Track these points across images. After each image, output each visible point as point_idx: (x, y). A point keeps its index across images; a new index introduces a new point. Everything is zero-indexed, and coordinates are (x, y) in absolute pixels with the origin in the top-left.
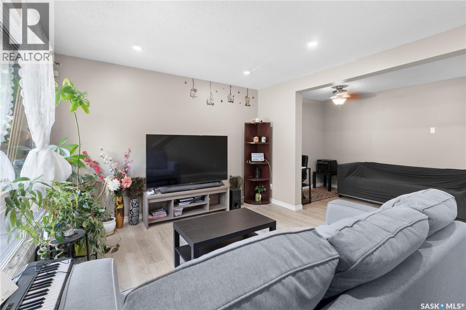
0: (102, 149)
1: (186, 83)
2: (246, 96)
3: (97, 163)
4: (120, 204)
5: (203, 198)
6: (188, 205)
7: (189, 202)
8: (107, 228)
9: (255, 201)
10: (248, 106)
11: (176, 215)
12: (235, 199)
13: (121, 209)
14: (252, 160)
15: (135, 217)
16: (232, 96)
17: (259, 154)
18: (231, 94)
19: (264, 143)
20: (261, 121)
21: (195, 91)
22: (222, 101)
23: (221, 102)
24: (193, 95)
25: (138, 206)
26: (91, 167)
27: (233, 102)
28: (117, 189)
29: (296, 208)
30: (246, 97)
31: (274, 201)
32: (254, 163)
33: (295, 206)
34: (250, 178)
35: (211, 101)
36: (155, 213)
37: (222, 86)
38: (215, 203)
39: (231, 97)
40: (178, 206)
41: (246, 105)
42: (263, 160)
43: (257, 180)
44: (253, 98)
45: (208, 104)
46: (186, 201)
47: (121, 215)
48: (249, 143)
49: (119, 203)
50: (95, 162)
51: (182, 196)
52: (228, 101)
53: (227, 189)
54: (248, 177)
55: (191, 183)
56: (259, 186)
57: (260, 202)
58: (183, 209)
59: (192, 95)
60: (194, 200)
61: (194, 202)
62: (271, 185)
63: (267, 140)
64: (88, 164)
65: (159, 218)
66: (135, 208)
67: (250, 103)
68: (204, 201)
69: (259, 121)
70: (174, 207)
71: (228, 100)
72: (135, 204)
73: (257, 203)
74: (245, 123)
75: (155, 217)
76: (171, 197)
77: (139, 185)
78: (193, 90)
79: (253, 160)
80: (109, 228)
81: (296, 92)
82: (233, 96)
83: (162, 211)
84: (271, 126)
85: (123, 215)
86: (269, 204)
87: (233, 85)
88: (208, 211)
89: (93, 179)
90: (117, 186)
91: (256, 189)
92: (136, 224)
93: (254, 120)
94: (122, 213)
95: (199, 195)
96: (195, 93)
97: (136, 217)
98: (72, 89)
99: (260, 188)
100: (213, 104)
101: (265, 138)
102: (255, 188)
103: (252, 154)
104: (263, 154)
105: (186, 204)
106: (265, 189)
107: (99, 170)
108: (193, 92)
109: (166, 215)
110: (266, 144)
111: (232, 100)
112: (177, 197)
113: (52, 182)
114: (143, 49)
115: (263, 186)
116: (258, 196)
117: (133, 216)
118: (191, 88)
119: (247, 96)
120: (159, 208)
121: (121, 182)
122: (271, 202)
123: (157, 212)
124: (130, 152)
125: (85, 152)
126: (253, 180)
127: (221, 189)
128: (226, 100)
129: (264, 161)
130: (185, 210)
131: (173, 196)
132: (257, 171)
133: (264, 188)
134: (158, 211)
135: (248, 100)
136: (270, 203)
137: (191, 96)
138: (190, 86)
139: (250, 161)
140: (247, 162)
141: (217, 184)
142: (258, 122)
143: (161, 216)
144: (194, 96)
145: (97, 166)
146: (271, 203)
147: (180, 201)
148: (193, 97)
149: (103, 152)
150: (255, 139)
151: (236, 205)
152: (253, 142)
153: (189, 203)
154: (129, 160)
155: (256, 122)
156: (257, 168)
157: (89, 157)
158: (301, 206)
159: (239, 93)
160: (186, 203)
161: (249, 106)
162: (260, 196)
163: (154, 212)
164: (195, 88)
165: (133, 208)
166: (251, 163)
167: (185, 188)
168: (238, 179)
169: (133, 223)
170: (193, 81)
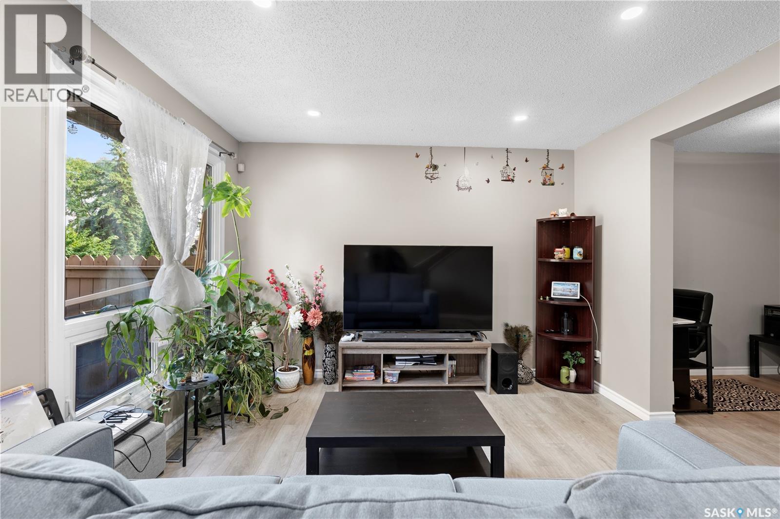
0: (287, 267)
1: (417, 156)
2: (543, 165)
3: (285, 287)
4: (307, 350)
5: (439, 359)
6: (409, 367)
7: (413, 363)
8: (284, 381)
9: (561, 383)
10: (549, 185)
11: (388, 381)
12: (506, 371)
13: (309, 356)
14: (552, 296)
15: (328, 373)
16: (510, 168)
17: (569, 285)
18: (507, 165)
19: (579, 260)
20: (573, 214)
21: (435, 167)
22: (488, 181)
23: (486, 182)
24: (431, 175)
25: (333, 356)
26: (277, 291)
27: (513, 181)
28: (299, 326)
29: (650, 416)
30: (543, 167)
31: (604, 390)
32: (557, 303)
33: (651, 411)
34: (548, 332)
35: (466, 183)
36: (357, 371)
37: (489, 152)
38: (471, 372)
39: (509, 171)
40: (392, 366)
41: (544, 184)
42: (578, 298)
43: (565, 338)
44: (562, 168)
45: (459, 189)
46: (406, 360)
47: (308, 364)
48: (547, 260)
49: (308, 348)
50: (282, 285)
51: (398, 350)
52: (502, 180)
53: (487, 349)
54: (543, 329)
55: (418, 330)
56: (572, 352)
57: (572, 387)
58: (399, 372)
59: (429, 176)
60: (421, 360)
61: (421, 364)
62: (598, 353)
63: (586, 255)
64: (273, 287)
65: (362, 381)
66: (329, 359)
67: (555, 179)
68: (441, 366)
69: (566, 213)
70: (383, 367)
71: (503, 176)
72: (330, 352)
73: (564, 387)
74: (537, 220)
75: (356, 378)
76: (380, 349)
77: (336, 323)
78: (431, 167)
79: (554, 295)
80: (287, 382)
81: (653, 140)
82: (514, 170)
83: (368, 371)
84: (596, 225)
85: (313, 366)
86: (592, 395)
87: (512, 147)
88: (447, 384)
89: (271, 309)
90: (298, 321)
91: (565, 358)
92: (331, 384)
93: (554, 213)
94: (310, 363)
95: (429, 353)
96: (434, 172)
97: (330, 372)
98: (228, 185)
99: (573, 356)
100: (470, 188)
101: (580, 250)
102: (563, 355)
103: (553, 283)
104: (579, 284)
105: (404, 364)
106: (583, 361)
107: (287, 297)
108: (431, 171)
109: (373, 377)
110: (586, 263)
111: (511, 177)
112: (389, 350)
113: (174, 308)
114: (322, 113)
115: (579, 353)
116: (569, 374)
117: (326, 371)
118: (428, 163)
119: (548, 166)
120: (368, 365)
121: (305, 317)
122: (598, 390)
123: (361, 371)
124: (322, 272)
125: (271, 270)
126: (556, 338)
127: (473, 346)
128: (496, 178)
129: (581, 300)
130: (404, 375)
131: (382, 349)
132: (565, 319)
133: (580, 357)
134: (362, 369)
135: (549, 172)
136: (593, 392)
137: (427, 178)
138: (425, 161)
139: (547, 297)
140: (541, 299)
141: (468, 336)
142: (565, 216)
143: (366, 378)
144: (432, 177)
145: (285, 291)
146: (598, 393)
147: (397, 358)
148: (431, 179)
149: (289, 271)
150: (558, 251)
151: (507, 382)
152: (555, 259)
153: (414, 365)
154: (321, 284)
155: (560, 216)
156: (565, 314)
157: (276, 277)
158: (671, 415)
159: (526, 161)
160: (405, 362)
161: (553, 184)
162: (573, 373)
163: (357, 369)
164: (434, 163)
165: (326, 357)
166: (552, 302)
167: (403, 338)
168: (522, 332)
169: (326, 380)
170: (431, 151)
